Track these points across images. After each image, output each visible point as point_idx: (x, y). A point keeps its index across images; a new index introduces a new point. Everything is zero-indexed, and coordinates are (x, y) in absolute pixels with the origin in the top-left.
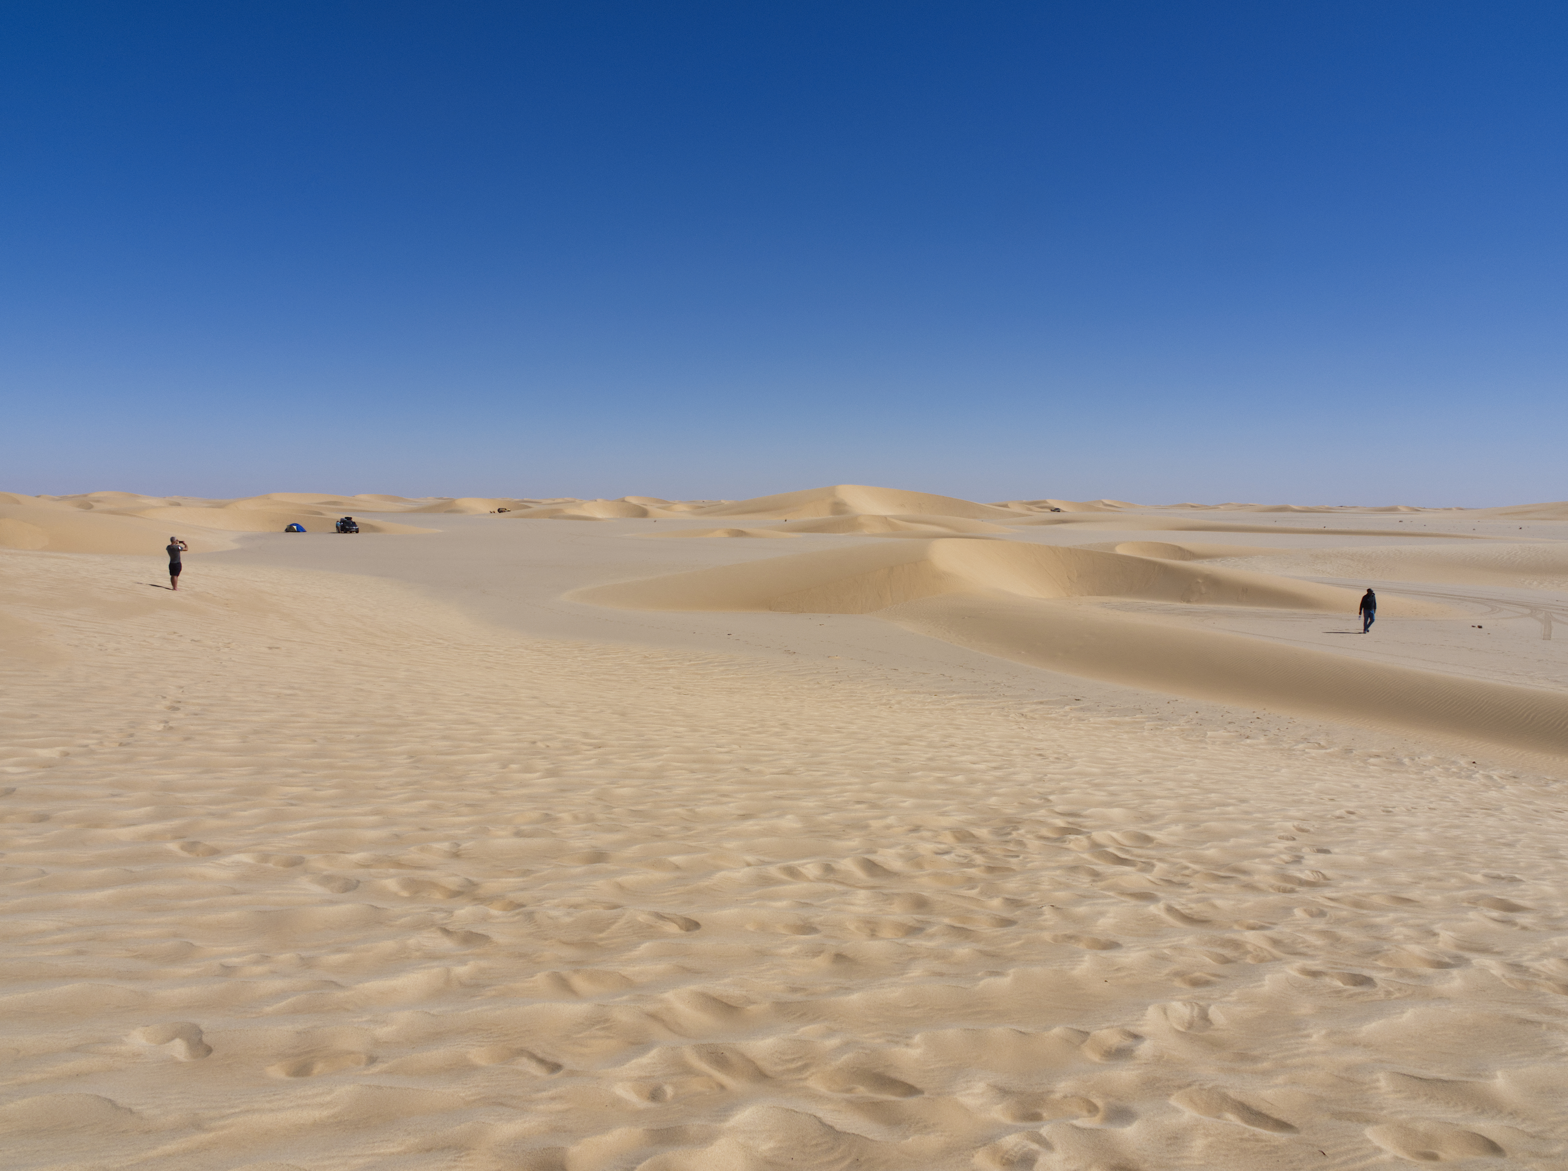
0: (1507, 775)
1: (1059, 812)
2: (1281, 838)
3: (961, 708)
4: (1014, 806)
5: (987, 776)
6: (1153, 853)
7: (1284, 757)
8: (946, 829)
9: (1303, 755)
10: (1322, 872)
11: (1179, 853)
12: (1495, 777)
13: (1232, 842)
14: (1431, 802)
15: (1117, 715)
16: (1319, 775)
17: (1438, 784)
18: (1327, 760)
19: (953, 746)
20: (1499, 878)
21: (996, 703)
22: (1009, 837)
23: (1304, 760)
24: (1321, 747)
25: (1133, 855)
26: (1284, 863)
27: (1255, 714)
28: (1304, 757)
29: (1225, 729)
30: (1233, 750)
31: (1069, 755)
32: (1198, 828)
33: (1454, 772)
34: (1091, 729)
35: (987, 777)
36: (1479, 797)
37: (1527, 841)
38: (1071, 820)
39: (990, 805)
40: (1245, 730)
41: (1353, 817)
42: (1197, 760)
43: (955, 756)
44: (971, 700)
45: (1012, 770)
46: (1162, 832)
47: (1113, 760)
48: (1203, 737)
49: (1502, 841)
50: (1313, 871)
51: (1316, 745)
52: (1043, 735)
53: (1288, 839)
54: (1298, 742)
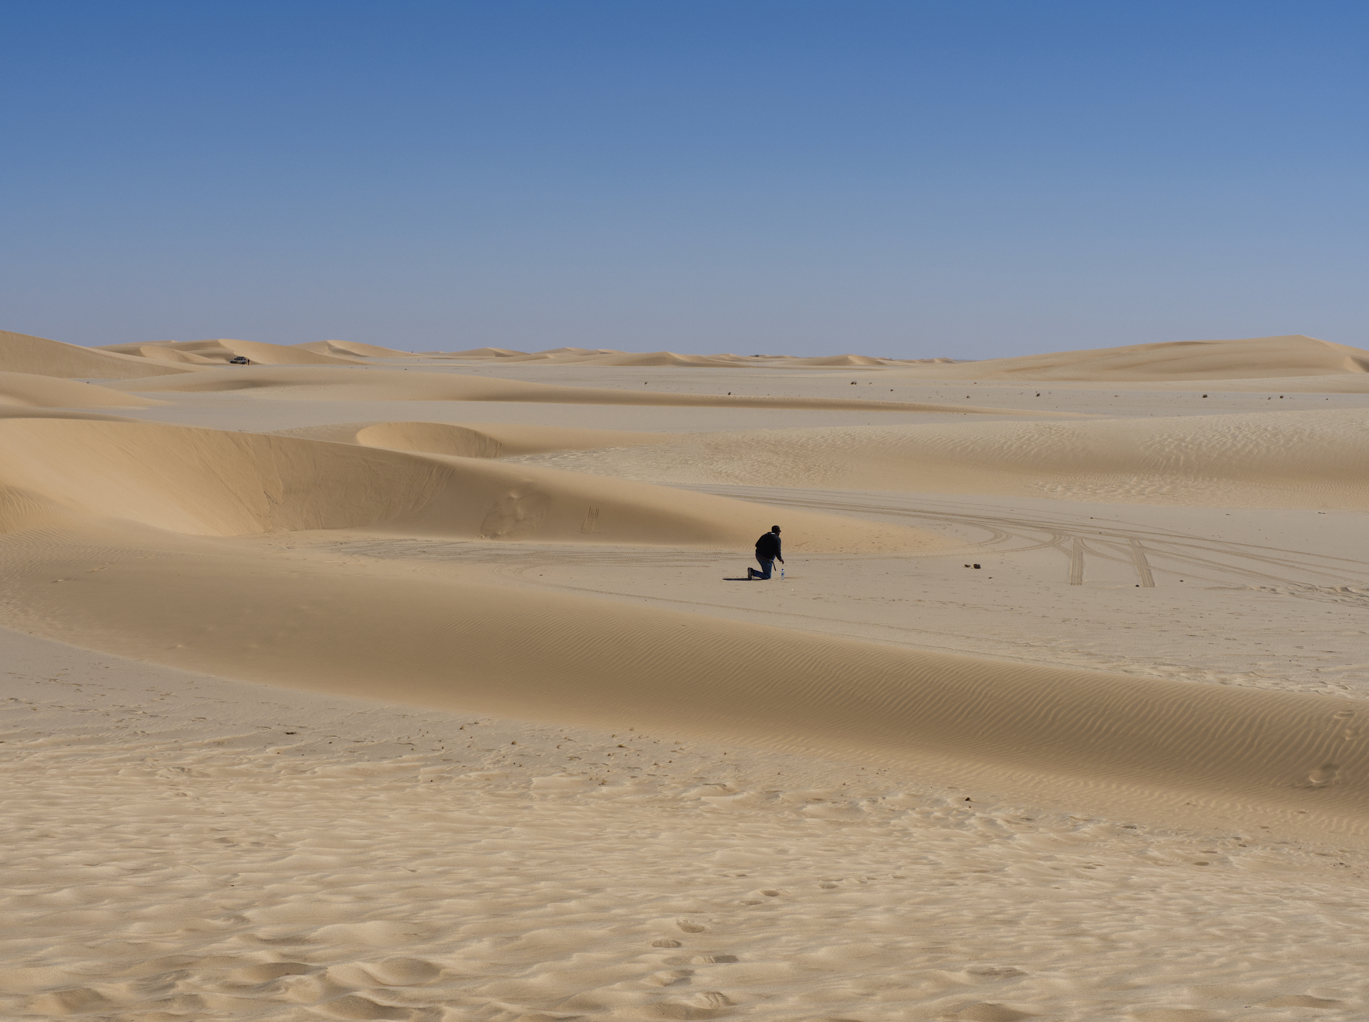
0: (1018, 816)
1: (265, 938)
2: (658, 945)
3: (56, 765)
4: (176, 936)
5: (121, 885)
6: (439, 992)
7: (665, 814)
8: (45, 990)
9: (696, 808)
10: (722, 992)
11: (484, 988)
12: (999, 822)
13: (576, 959)
14: (899, 868)
15: (366, 757)
16: (721, 839)
17: (913, 839)
18: (736, 813)
19: (47, 836)
20: (992, 973)
21: (128, 750)
22: (171, 992)
23: (698, 816)
24: (727, 791)
25: (404, 999)
26: (662, 986)
27: (615, 739)
28: (698, 811)
29: (564, 770)
30: (578, 807)
31: (279, 836)
32: (518, 943)
33: (938, 819)
34: (317, 787)
35: (121, 888)
36: (974, 854)
37: (1037, 913)
38: (287, 949)
39: (131, 938)
40: (598, 770)
41: (774, 901)
42: (514, 829)
43: (50, 855)
44: (75, 748)
45: (170, 870)
46: (454, 956)
47: (363, 839)
48: (525, 788)
49: (999, 917)
50: (708, 993)
51: (719, 788)
52: (226, 805)
53: (668, 945)
54: (688, 786)
